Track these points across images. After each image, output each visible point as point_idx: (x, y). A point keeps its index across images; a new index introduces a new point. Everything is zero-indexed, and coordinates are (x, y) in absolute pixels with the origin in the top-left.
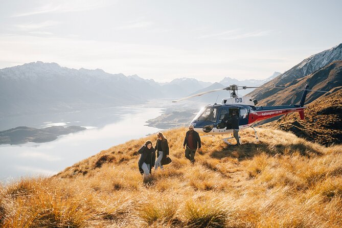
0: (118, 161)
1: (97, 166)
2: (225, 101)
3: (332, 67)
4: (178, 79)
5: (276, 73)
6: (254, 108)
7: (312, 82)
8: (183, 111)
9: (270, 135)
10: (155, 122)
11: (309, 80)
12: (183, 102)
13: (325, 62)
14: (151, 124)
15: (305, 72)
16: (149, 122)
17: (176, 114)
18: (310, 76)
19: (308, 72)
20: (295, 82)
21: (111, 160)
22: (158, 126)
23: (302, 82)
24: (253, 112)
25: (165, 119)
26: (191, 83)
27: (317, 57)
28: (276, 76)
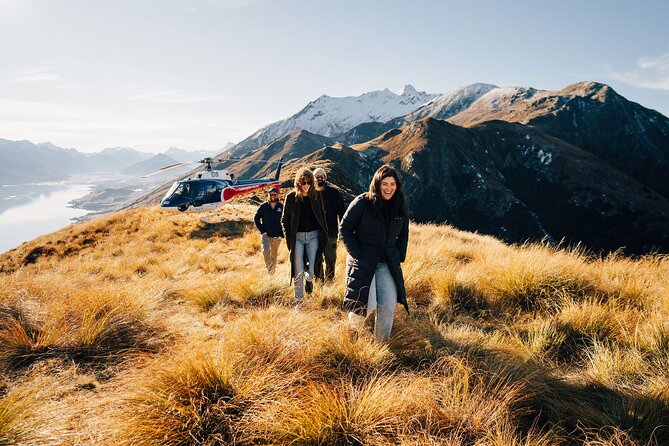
0: (62, 252)
1: (29, 262)
2: (200, 176)
3: (288, 138)
4: (109, 149)
5: (229, 144)
6: (231, 183)
7: (268, 154)
8: (119, 187)
9: (248, 211)
10: (81, 203)
11: (264, 152)
12: (117, 178)
13: (280, 133)
14: (76, 204)
15: (260, 143)
16: (73, 202)
17: (110, 192)
18: (266, 147)
19: (263, 143)
20: (250, 154)
21: (50, 252)
22: (87, 207)
23: (258, 153)
24: (230, 187)
25: (96, 199)
26: (128, 153)
27: (272, 126)
28: (229, 147)
